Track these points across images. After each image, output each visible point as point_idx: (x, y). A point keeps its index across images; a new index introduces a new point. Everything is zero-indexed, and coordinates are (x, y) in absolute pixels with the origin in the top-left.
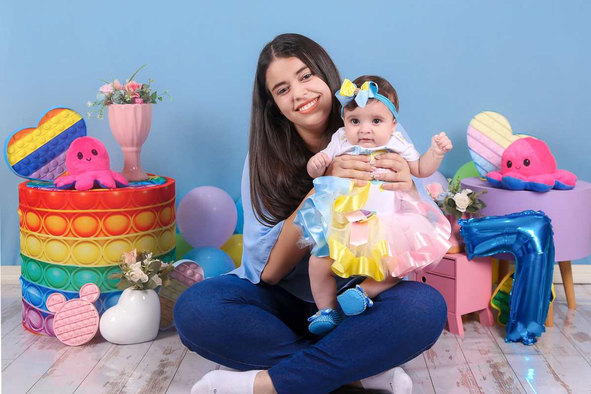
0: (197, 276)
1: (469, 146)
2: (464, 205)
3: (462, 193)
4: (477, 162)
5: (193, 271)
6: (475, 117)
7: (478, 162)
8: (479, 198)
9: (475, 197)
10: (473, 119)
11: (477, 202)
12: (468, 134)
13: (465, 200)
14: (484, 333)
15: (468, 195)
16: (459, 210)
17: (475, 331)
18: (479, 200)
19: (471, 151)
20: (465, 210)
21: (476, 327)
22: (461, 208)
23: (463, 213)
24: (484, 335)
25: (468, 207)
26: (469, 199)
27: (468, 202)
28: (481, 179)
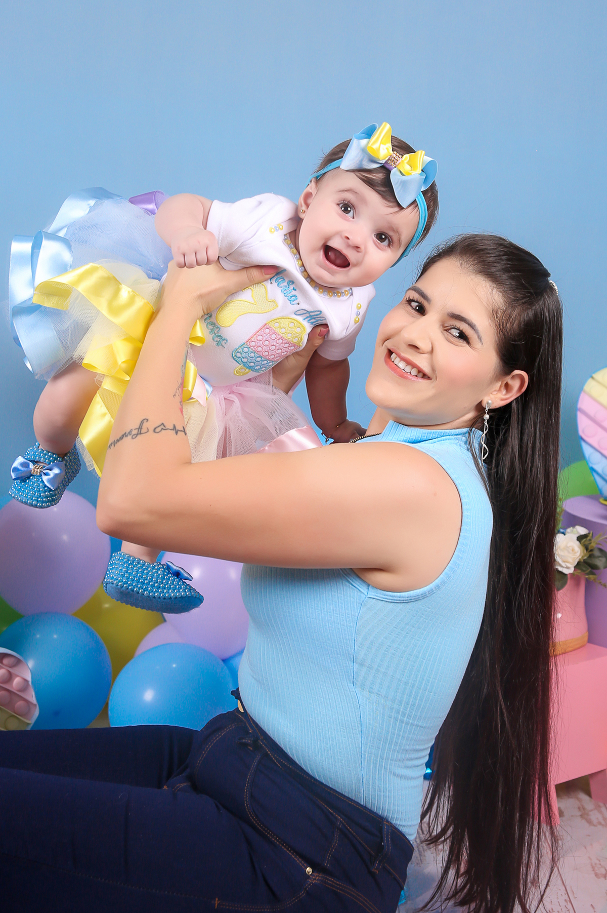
0: (16, 681)
1: (581, 433)
2: (570, 560)
3: (567, 535)
4: (595, 467)
5: (10, 673)
6: (594, 376)
7: (598, 468)
8: (600, 547)
9: (593, 545)
10: (590, 380)
11: (597, 553)
12: (580, 410)
13: (573, 550)
14: (600, 823)
15: (580, 538)
16: (560, 569)
17: (581, 816)
18: (601, 550)
19: (584, 445)
20: (571, 571)
21: (584, 809)
22: (563, 564)
23: (569, 576)
24: (600, 827)
25: (579, 563)
26: (582, 548)
27: (578, 554)
28: (602, 501)
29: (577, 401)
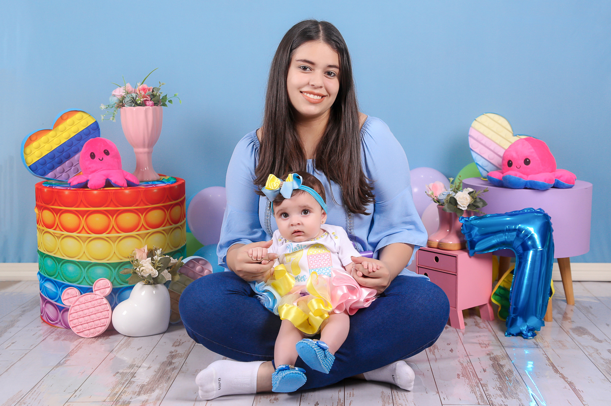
0: (206, 272)
1: (470, 147)
2: (465, 204)
3: (463, 192)
4: (478, 163)
5: (202, 267)
6: (476, 119)
7: (480, 163)
9: (476, 195)
10: (475, 121)
11: (478, 200)
12: (470, 136)
13: (466, 199)
14: (484, 327)
15: (470, 193)
16: (460, 208)
17: (476, 325)
18: (480, 198)
19: (472, 152)
20: (466, 208)
21: (477, 322)
22: (462, 206)
23: (465, 212)
24: (484, 329)
25: (469, 205)
26: (471, 197)
27: (469, 200)
28: (482, 179)
29: (468, 131)
